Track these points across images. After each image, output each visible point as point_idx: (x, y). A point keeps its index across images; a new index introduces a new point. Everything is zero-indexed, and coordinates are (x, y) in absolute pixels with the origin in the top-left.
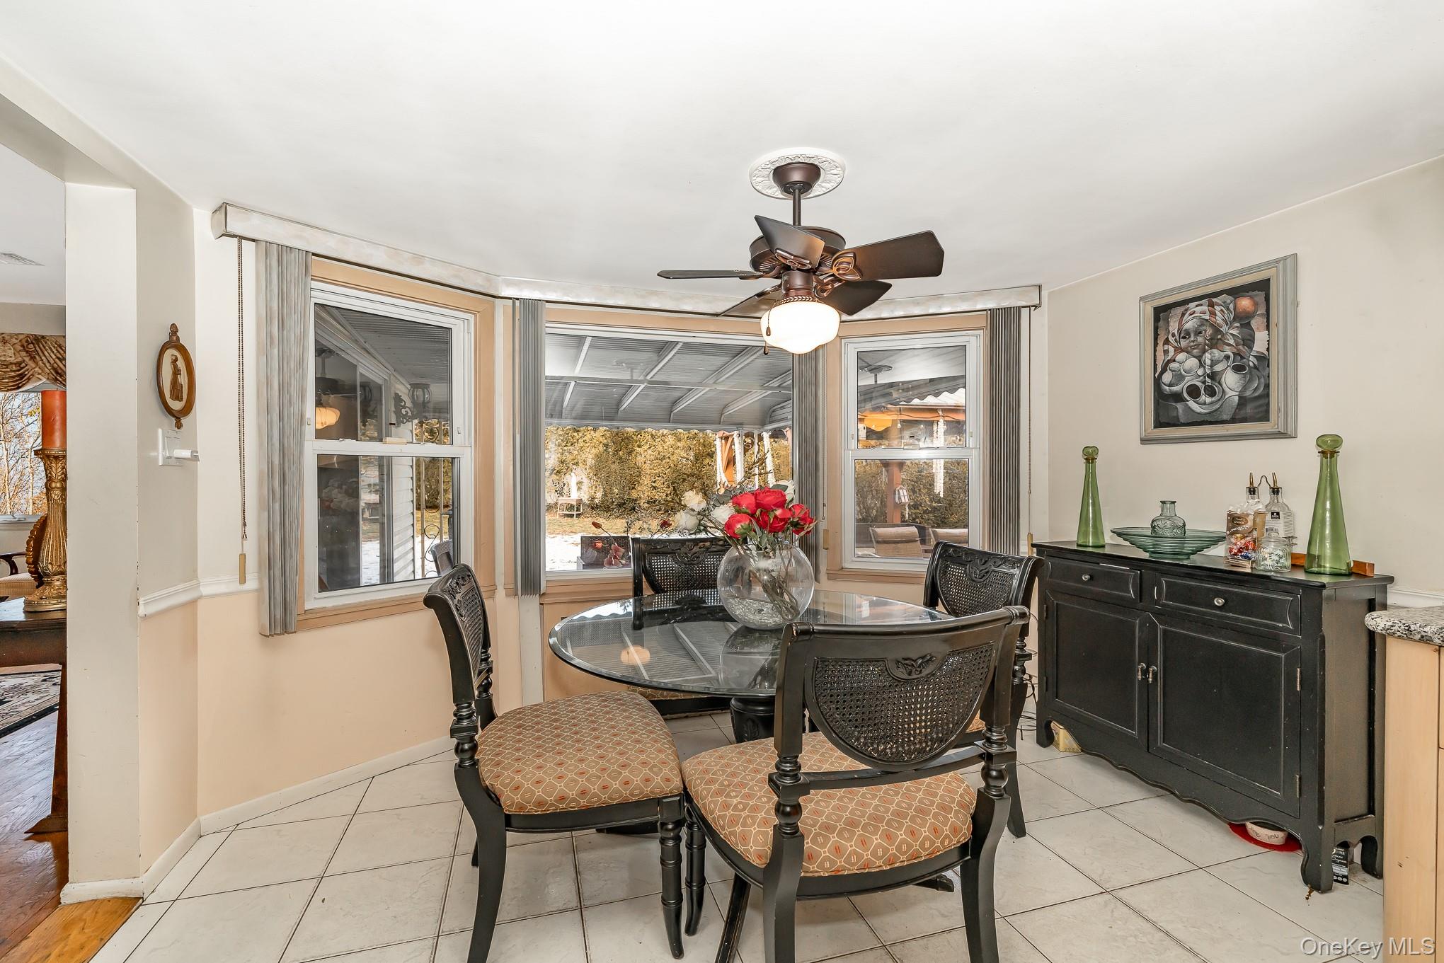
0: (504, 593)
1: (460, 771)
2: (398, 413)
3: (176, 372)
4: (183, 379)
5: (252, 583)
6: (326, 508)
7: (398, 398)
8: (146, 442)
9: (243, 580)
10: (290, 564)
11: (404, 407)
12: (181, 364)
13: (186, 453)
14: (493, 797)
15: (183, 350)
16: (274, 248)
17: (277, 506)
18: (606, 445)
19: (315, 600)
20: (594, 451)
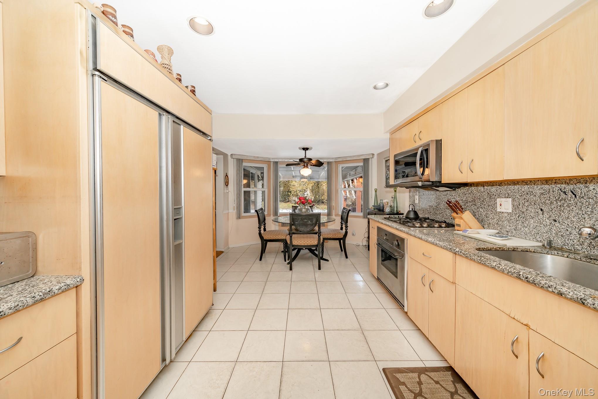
0: (272, 215)
1: (259, 233)
2: (258, 179)
3: (227, 179)
4: (227, 180)
5: (235, 210)
6: (245, 200)
7: (258, 176)
8: (224, 190)
9: (234, 210)
10: (240, 209)
11: (259, 178)
12: (227, 178)
13: (228, 191)
14: (263, 237)
15: (227, 176)
16: (238, 159)
17: (239, 199)
18: (315, 183)
19: (243, 214)
20: (312, 185)
